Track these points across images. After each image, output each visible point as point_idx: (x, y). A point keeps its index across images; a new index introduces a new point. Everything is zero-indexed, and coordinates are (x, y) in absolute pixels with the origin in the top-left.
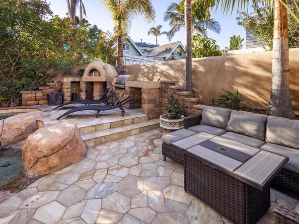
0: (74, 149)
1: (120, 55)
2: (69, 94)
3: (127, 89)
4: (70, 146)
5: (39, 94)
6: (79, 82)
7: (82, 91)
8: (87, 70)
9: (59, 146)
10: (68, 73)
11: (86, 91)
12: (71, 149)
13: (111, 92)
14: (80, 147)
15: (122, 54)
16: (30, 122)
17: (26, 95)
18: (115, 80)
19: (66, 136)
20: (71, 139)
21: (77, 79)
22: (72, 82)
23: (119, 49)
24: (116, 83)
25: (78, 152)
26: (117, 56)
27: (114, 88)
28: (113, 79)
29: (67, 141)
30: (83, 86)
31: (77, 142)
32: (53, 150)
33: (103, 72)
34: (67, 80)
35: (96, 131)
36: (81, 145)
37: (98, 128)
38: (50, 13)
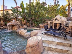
0: (37, 49)
1: (69, 13)
2: (49, 26)
3: (70, 27)
4: (36, 47)
5: (43, 25)
6: (52, 23)
7: (53, 26)
8: (55, 19)
9: (32, 46)
10: (50, 20)
11: (54, 26)
12: (35, 48)
13: (63, 27)
14: (40, 49)
15: (70, 12)
16: (36, 33)
17: (40, 25)
18: (65, 23)
19: (35, 43)
20: (36, 45)
21: (52, 22)
22: (50, 23)
23: (69, 11)
24: (65, 24)
25: (38, 51)
26: (68, 13)
27: (64, 26)
28: (64, 22)
29: (35, 45)
30: (53, 24)
31: (39, 47)
32: (30, 47)
33: (60, 20)
34: (49, 22)
35: (50, 43)
36: (40, 48)
37: (51, 43)
38: (47, 4)
